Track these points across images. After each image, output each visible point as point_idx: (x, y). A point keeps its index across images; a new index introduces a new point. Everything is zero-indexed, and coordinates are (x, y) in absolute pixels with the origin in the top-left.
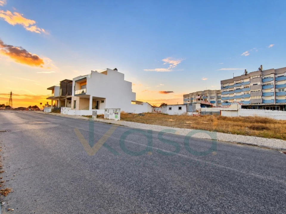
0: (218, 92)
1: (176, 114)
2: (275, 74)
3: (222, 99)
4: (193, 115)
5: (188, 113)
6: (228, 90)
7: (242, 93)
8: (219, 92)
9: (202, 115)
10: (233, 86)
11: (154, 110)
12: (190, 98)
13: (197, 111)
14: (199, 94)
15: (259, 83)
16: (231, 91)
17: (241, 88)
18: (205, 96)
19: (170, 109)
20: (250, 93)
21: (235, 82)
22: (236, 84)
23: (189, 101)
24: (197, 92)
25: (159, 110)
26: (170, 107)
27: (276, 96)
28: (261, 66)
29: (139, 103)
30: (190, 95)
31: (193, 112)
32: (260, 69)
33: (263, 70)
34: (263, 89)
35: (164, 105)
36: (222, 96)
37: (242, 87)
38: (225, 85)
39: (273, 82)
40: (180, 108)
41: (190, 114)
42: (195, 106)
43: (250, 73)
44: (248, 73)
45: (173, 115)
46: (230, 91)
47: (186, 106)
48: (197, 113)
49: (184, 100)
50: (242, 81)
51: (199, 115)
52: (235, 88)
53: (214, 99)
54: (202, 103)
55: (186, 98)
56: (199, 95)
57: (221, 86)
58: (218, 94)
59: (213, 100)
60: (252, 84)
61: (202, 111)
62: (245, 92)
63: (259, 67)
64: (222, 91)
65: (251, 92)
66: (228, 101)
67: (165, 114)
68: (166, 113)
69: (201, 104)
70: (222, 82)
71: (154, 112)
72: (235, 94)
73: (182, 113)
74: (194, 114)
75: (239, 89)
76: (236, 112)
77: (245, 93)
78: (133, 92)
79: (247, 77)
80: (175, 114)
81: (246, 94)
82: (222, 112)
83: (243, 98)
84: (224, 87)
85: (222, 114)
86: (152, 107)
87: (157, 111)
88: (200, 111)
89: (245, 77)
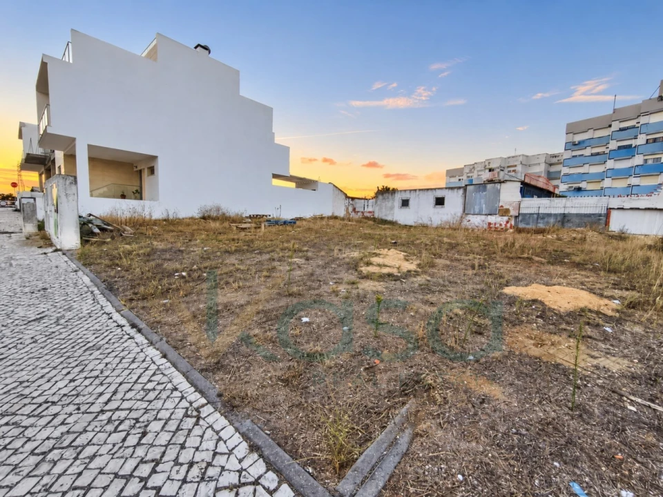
0: (552, 159)
1: (426, 221)
3: (565, 179)
4: (486, 226)
5: (470, 217)
6: (588, 152)
7: (638, 160)
8: (554, 160)
9: (521, 226)
11: (354, 209)
12: (464, 177)
13: (505, 212)
14: (492, 166)
16: (598, 154)
17: (634, 143)
18: (509, 171)
19: (405, 203)
21: (616, 126)
22: (621, 130)
25: (370, 209)
26: (405, 196)
29: (303, 183)
31: (487, 215)
35: (385, 192)
36: (565, 170)
37: (640, 141)
38: (578, 138)
40: (440, 202)
41: (476, 221)
42: (499, 191)
45: (413, 224)
46: (592, 155)
47: (461, 191)
48: (506, 218)
50: (642, 120)
51: (512, 227)
52: (613, 145)
54: (527, 181)
55: (452, 180)
56: (492, 170)
57: (567, 139)
58: (551, 165)
61: (523, 211)
62: (646, 157)
64: (568, 154)
66: (583, 185)
67: (384, 222)
68: (389, 218)
69: (523, 183)
70: (572, 129)
71: (353, 215)
72: (610, 164)
73: (445, 218)
74: (490, 224)
75: (630, 146)
77: (646, 161)
78: (276, 142)
80: (420, 222)
81: (650, 162)
82: (614, 214)
83: (637, 176)
84: (574, 144)
85: (617, 223)
86: (347, 197)
87: (362, 210)
88: (513, 213)
89: (657, 106)
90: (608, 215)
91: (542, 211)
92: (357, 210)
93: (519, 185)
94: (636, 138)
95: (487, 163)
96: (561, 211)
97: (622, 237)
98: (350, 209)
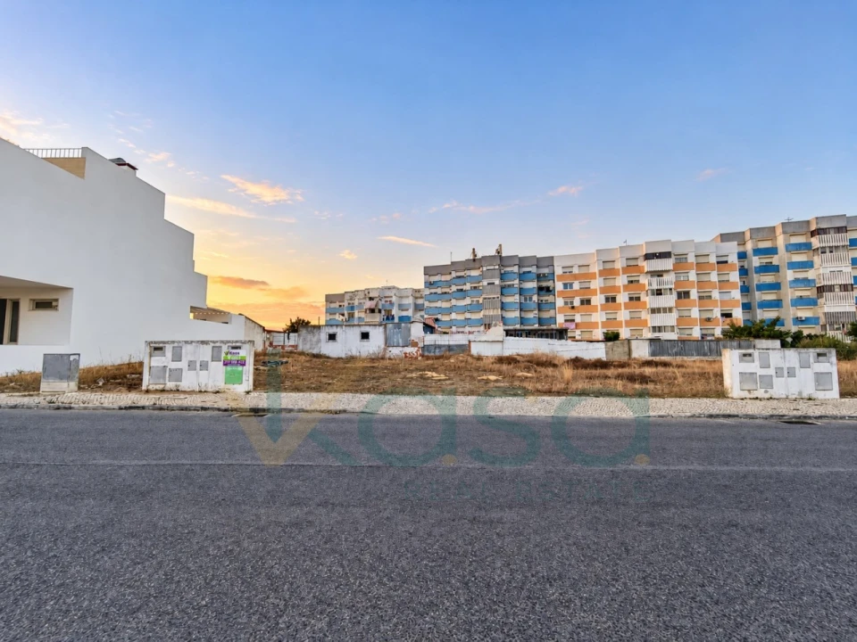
0: (416, 293)
1: (354, 353)
2: (520, 267)
3: (427, 310)
4: (403, 355)
5: (390, 349)
6: (439, 291)
7: (468, 301)
8: (418, 295)
9: (426, 354)
10: (449, 284)
11: (271, 344)
12: (346, 304)
13: (415, 344)
14: (371, 295)
15: (497, 282)
16: (445, 293)
17: (464, 288)
18: (386, 301)
20: (481, 302)
21: (454, 274)
22: (456, 277)
23: (343, 315)
24: (368, 291)
25: (291, 343)
27: (521, 310)
28: (500, 245)
30: (347, 297)
31: (403, 347)
32: (498, 253)
33: (503, 255)
34: (502, 294)
36: (426, 304)
37: (467, 287)
38: (432, 279)
39: (517, 282)
40: (365, 336)
41: (395, 352)
42: (409, 330)
43: (483, 257)
44: (478, 257)
46: (442, 293)
48: (416, 349)
49: (330, 312)
50: (468, 273)
51: (420, 355)
52: (454, 288)
53: (407, 310)
55: (333, 305)
56: (371, 299)
57: (425, 279)
58: (417, 298)
59: (404, 314)
60: (485, 283)
61: (427, 343)
62: (472, 299)
63: (497, 247)
64: (427, 292)
65: (485, 299)
66: (439, 317)
68: (316, 352)
69: (424, 324)
71: (270, 349)
72: (453, 302)
74: (406, 354)
75: (462, 290)
76: (500, 344)
77: (472, 301)
78: (196, 270)
79: (477, 265)
81: (474, 303)
82: (472, 344)
83: (470, 312)
84: (431, 284)
85: (475, 350)
86: (264, 329)
87: (282, 344)
88: (421, 345)
89: (472, 265)
90: (469, 346)
91: (437, 343)
92: (274, 344)
93: (422, 325)
94: (465, 284)
95: (366, 292)
96: (447, 343)
97: (479, 358)
98: (267, 343)
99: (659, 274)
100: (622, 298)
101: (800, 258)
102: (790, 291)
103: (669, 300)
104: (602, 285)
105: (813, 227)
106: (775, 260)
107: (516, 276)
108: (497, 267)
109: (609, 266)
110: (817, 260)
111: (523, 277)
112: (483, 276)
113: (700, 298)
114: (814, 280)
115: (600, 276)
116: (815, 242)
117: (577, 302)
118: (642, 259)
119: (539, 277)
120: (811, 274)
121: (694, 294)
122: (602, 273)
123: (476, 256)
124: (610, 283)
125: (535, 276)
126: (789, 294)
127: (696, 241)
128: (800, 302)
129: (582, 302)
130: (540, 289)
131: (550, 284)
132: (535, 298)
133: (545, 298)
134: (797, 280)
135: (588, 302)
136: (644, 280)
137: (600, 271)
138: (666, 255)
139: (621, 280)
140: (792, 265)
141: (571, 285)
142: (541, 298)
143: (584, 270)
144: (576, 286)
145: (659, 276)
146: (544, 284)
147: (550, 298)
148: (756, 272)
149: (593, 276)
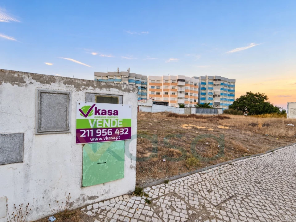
2: (136, 78)
21: (109, 77)
32: (128, 71)
33: (130, 72)
38: (98, 78)
39: (135, 83)
50: (115, 77)
76: (151, 108)
79: (119, 75)
89: (117, 75)
99: (181, 86)
100: (170, 93)
101: (210, 86)
102: (208, 95)
103: (183, 95)
104: (164, 88)
105: (214, 78)
106: (205, 86)
107: (134, 81)
108: (128, 77)
109: (167, 82)
110: (214, 87)
111: (137, 82)
112: (121, 80)
113: (190, 95)
114: (213, 93)
115: (164, 85)
116: (215, 82)
117: (155, 93)
118: (177, 81)
119: (142, 83)
120: (212, 91)
121: (189, 94)
122: (164, 84)
123: (119, 71)
124: (167, 88)
125: (140, 82)
126: (208, 96)
127: (186, 76)
128: (210, 99)
129: (157, 93)
130: (142, 87)
131: (145, 86)
132: (140, 90)
133: (143, 91)
134: (210, 93)
135: (159, 93)
136: (177, 88)
137: (164, 83)
138: (183, 80)
139: (170, 87)
140: (209, 88)
141: (154, 87)
142: (142, 91)
143: (158, 82)
144: (156, 88)
145: (180, 87)
146: (143, 86)
147: (145, 91)
148: (201, 89)
149: (161, 84)
